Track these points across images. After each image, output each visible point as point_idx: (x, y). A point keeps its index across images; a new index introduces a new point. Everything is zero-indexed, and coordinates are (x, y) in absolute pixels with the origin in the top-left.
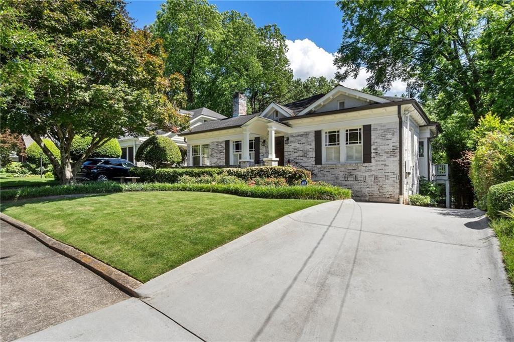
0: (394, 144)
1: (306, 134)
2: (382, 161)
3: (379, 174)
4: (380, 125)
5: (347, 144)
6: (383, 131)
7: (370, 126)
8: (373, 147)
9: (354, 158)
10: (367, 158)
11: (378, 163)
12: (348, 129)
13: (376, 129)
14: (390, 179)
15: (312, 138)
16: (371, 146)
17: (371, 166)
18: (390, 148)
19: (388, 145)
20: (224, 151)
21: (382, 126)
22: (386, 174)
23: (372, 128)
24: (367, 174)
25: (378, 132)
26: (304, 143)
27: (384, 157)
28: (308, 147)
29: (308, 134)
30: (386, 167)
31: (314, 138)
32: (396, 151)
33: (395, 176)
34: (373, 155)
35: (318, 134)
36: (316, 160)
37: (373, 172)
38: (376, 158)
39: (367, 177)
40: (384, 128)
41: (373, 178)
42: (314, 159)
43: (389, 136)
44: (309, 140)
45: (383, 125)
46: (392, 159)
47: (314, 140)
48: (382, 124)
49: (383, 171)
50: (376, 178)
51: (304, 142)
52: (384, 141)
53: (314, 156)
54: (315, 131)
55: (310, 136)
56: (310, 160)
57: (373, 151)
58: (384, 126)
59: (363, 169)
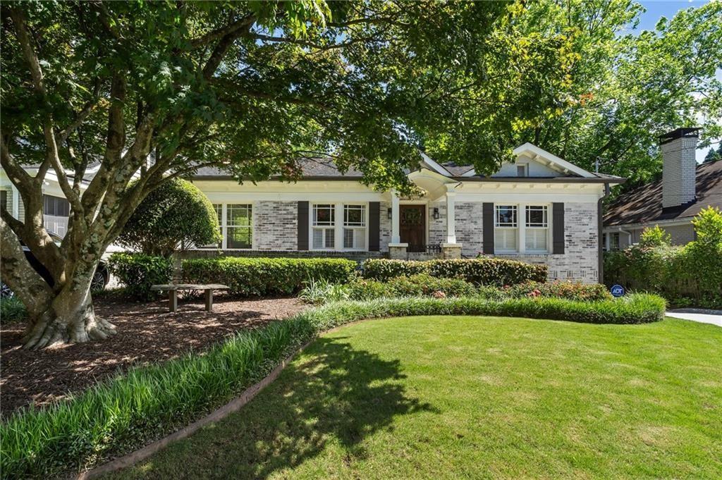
0: (591, 231)
1: (469, 206)
2: (577, 252)
3: (574, 269)
4: (574, 204)
5: (527, 225)
6: (577, 213)
7: (562, 204)
8: (566, 233)
9: (535, 246)
10: (559, 248)
11: (572, 254)
12: (530, 205)
13: (570, 210)
14: (587, 276)
15: (478, 212)
16: (563, 231)
17: (564, 259)
18: (587, 235)
19: (584, 231)
20: (296, 221)
21: (576, 207)
22: (583, 269)
23: (565, 207)
24: (559, 269)
25: (572, 213)
26: (465, 220)
27: (580, 248)
28: (473, 226)
29: (472, 207)
30: (582, 261)
31: (482, 213)
32: (594, 240)
33: (593, 271)
34: (566, 243)
35: (488, 208)
36: (484, 247)
37: (566, 267)
38: (570, 248)
39: (559, 274)
40: (580, 209)
41: (566, 274)
42: (481, 245)
43: (585, 221)
44: (473, 215)
45: (578, 205)
46: (589, 250)
47: (482, 216)
48: (576, 203)
49: (579, 266)
50: (570, 274)
51: (465, 218)
52: (580, 227)
53: (481, 240)
54: (484, 204)
55: (474, 210)
56: (474, 247)
57: (566, 238)
58: (580, 207)
59: (553, 261)
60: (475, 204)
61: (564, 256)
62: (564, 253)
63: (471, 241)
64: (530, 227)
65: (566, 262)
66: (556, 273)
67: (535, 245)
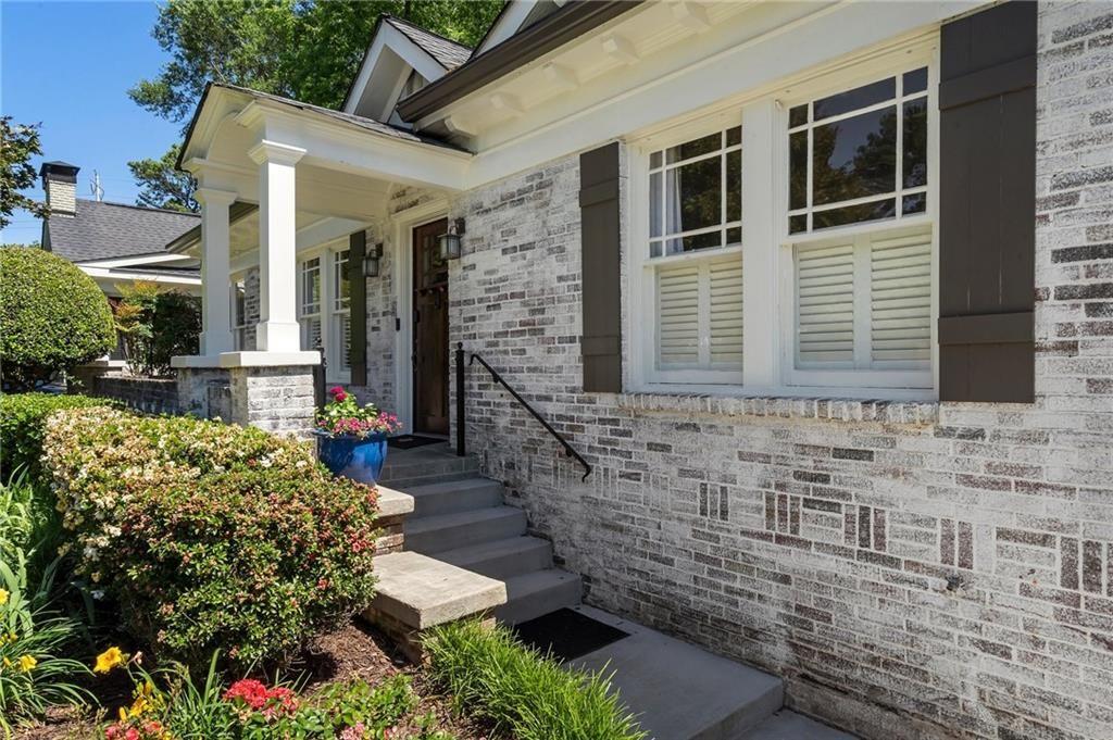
1: (540, 186)
5: (797, 225)
8: (1052, 235)
11: (1108, 402)
12: (811, 96)
15: (566, 204)
17: (1033, 438)
24: (987, 513)
26: (531, 246)
28: (551, 271)
29: (549, 184)
31: (576, 205)
35: (600, 174)
39: (985, 547)
42: (577, 349)
44: (553, 221)
53: (578, 329)
54: (584, 158)
55: (557, 198)
56: (558, 360)
59: (941, 454)
60: (559, 171)
61: (1031, 417)
62: (1027, 395)
63: (548, 334)
64: (811, 236)
65: (1055, 463)
66: (959, 543)
67: (862, 340)
